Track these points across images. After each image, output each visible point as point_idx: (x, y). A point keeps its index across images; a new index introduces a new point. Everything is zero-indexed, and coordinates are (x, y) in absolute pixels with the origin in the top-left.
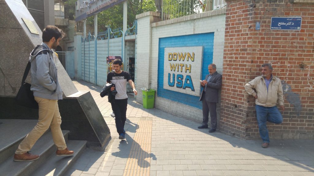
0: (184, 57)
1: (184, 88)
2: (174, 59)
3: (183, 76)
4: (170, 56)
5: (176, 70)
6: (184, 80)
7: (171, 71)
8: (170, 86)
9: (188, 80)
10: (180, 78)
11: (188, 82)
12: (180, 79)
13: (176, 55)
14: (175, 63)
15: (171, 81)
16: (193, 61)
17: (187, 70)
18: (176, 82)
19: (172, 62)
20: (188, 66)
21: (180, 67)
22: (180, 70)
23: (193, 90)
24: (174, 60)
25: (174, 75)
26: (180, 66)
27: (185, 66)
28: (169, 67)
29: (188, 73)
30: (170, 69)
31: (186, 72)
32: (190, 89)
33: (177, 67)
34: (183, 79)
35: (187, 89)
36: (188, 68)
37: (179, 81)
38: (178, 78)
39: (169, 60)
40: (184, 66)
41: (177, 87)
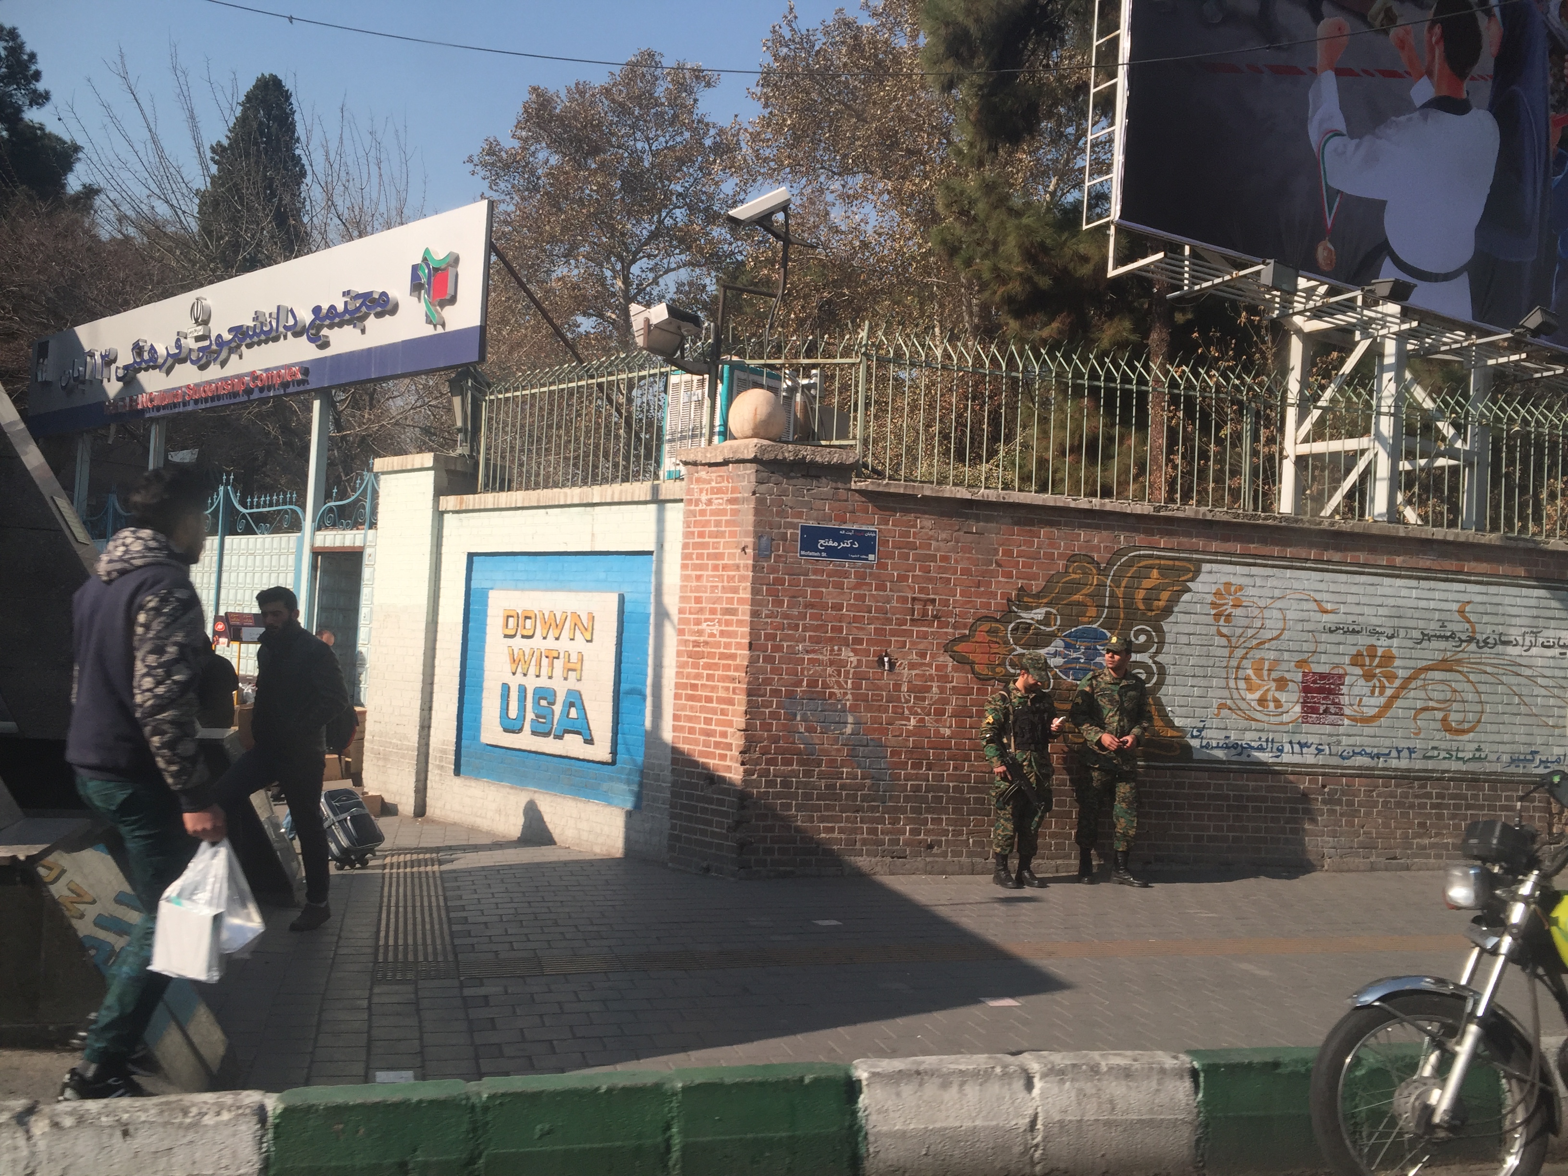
0: (560, 627)
1: (559, 737)
2: (526, 633)
3: (555, 692)
4: (511, 619)
5: (532, 670)
6: (558, 708)
7: (514, 674)
8: (506, 730)
9: (572, 705)
10: (545, 699)
11: (573, 713)
12: (543, 703)
13: (530, 618)
14: (527, 644)
15: (513, 713)
16: (591, 641)
17: (569, 670)
18: (530, 715)
19: (518, 642)
20: (574, 658)
21: (545, 661)
22: (545, 671)
23: (589, 741)
24: (523, 637)
25: (523, 690)
26: (544, 658)
27: (562, 656)
28: (507, 659)
29: (572, 684)
30: (508, 668)
31: (566, 679)
32: (579, 738)
33: (534, 659)
34: (553, 704)
35: (567, 736)
36: (571, 666)
37: (541, 712)
38: (537, 703)
39: (506, 636)
40: (558, 658)
41: (534, 733)
